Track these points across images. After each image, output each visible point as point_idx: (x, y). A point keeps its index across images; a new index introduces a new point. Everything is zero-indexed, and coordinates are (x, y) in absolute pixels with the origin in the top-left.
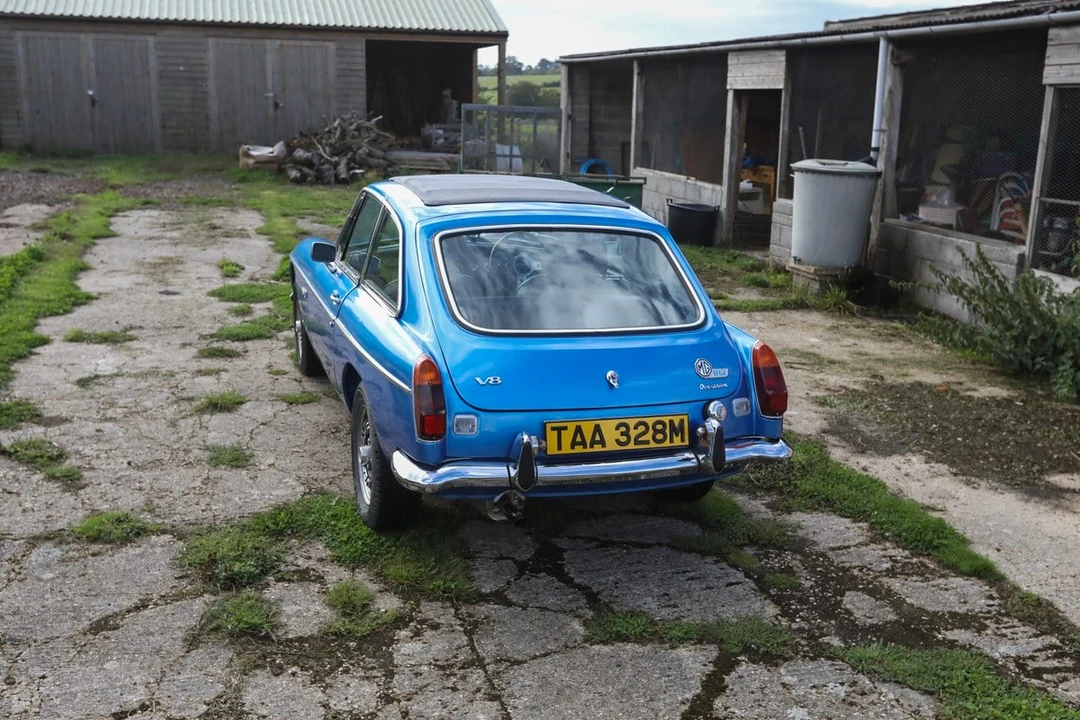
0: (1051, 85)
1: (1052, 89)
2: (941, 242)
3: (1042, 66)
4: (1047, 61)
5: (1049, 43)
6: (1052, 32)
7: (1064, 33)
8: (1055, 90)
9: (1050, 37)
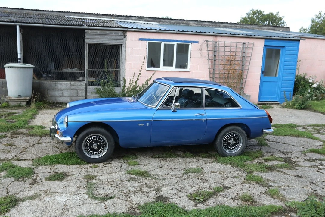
0: (87, 43)
1: (87, 44)
2: (55, 83)
3: (84, 38)
4: (85, 37)
5: (85, 33)
6: (86, 31)
7: (90, 31)
8: (88, 44)
9: (85, 32)
